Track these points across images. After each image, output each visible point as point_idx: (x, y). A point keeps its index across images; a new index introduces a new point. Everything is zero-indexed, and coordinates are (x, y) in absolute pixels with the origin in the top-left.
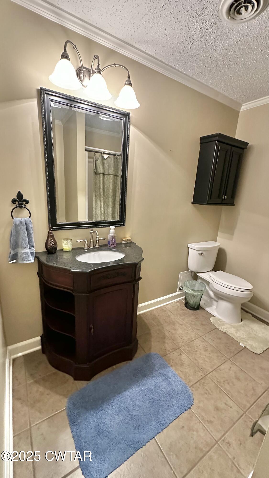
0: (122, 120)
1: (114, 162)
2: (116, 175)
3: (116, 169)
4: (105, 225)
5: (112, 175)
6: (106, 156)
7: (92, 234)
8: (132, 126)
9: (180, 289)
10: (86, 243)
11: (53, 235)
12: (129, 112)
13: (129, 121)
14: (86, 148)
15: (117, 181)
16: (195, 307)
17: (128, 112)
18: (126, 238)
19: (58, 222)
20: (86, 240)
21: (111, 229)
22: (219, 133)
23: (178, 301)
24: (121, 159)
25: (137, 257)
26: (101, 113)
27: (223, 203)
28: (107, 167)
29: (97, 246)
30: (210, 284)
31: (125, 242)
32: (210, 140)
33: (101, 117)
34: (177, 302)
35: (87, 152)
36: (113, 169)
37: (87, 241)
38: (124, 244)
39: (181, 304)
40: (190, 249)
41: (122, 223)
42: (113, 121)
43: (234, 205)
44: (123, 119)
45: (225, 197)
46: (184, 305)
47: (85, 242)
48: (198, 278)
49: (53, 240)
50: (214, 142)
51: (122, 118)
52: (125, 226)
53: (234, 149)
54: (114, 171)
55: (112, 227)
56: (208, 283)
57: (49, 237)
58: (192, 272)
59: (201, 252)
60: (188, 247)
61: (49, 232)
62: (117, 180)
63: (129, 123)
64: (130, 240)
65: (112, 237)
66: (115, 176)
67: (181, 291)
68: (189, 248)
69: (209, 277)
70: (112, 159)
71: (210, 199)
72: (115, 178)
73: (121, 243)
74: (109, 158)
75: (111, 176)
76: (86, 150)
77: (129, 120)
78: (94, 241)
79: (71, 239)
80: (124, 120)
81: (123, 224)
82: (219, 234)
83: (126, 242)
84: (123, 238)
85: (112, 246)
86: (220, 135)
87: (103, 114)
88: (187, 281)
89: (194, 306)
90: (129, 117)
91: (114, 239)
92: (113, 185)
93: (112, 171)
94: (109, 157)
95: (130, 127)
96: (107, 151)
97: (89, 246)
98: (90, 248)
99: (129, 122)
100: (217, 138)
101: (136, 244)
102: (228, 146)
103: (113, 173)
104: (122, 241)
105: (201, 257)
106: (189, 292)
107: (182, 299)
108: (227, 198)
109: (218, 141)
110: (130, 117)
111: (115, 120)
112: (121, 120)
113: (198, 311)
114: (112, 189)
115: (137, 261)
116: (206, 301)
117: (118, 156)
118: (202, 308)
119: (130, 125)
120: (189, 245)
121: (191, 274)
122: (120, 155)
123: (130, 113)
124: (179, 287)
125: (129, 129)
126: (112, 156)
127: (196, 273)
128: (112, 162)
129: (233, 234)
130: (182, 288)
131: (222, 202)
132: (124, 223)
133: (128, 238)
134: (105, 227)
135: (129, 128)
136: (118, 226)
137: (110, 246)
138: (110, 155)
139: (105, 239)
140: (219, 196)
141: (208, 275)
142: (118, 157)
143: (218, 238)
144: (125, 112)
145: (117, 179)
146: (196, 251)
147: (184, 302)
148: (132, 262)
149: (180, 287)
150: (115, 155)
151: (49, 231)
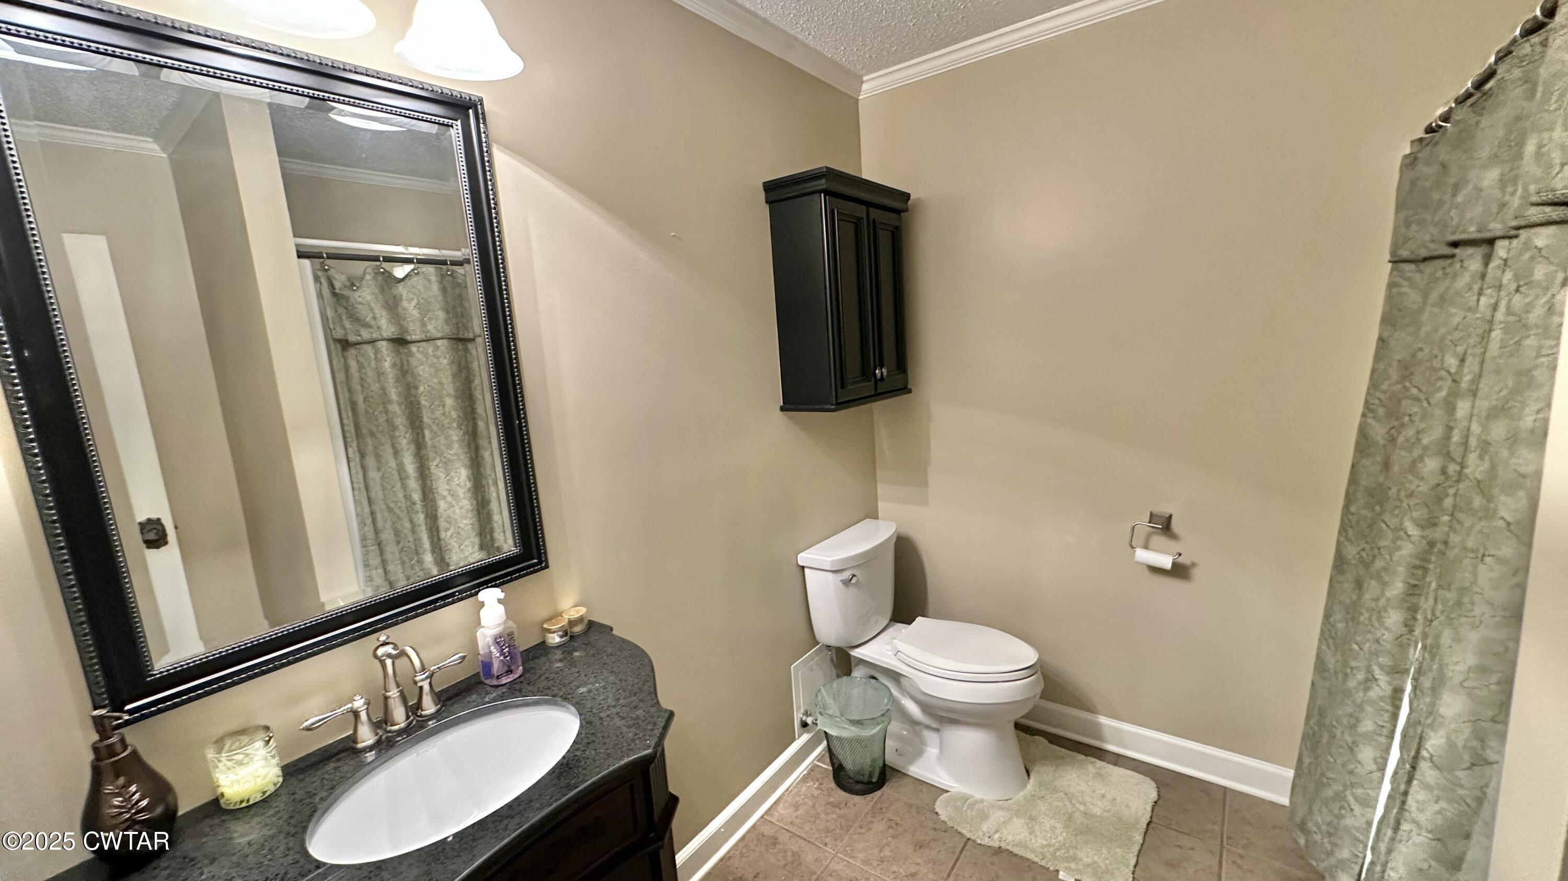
0: (448, 126)
1: (444, 290)
2: (461, 336)
3: (456, 316)
4: (452, 595)
5: (445, 342)
6: (400, 271)
7: (389, 662)
8: (498, 149)
9: (804, 725)
10: (363, 716)
11: (135, 753)
12: (474, 93)
13: (482, 130)
14: (297, 245)
15: (470, 359)
16: (874, 780)
17: (469, 95)
18: (559, 614)
19: (162, 663)
20: (359, 703)
21: (482, 605)
22: (827, 168)
23: (805, 772)
24: (472, 275)
25: (640, 712)
26: (332, 96)
27: (879, 391)
28: (415, 313)
29: (429, 707)
30: (903, 680)
31: (561, 637)
32: (800, 189)
33: (341, 113)
34: (805, 779)
35: (306, 262)
36: (441, 315)
37: (365, 704)
38: (559, 647)
39: (821, 784)
40: (806, 570)
41: (534, 559)
42: (409, 131)
43: (910, 391)
44: (451, 121)
45: (882, 373)
46: (833, 785)
47: (356, 714)
48: (853, 664)
49: (133, 788)
50: (816, 196)
51: (447, 120)
52: (547, 567)
53: (875, 214)
54: (447, 322)
55: (490, 596)
56: (895, 676)
57: (108, 774)
58: (830, 650)
59: (847, 575)
60: (801, 563)
61: (96, 749)
62: (468, 355)
63: (484, 140)
64: (580, 620)
65: (496, 639)
66: (460, 341)
67: (808, 732)
68: (803, 568)
69: (890, 653)
70: (433, 278)
71: (843, 387)
72: (457, 350)
73: (542, 648)
74: (415, 279)
75: (439, 343)
76: (301, 255)
77: (482, 125)
78: (405, 691)
79: (267, 723)
80: (460, 127)
81: (540, 563)
82: (882, 489)
83: (566, 634)
84: (549, 620)
85: (504, 680)
86: (829, 174)
87: (347, 99)
88: (823, 690)
89: (867, 773)
90: (481, 116)
91: (509, 646)
92: (454, 376)
93: (438, 324)
94: (418, 274)
95: (490, 155)
96: (400, 249)
97: (381, 723)
98: (390, 732)
99: (483, 135)
100: (822, 184)
101: (611, 629)
102: (857, 206)
103: (447, 330)
104: (545, 637)
105: (852, 590)
106: (845, 734)
107: (820, 758)
108: (888, 372)
109: (827, 192)
110: (483, 114)
111: (413, 125)
112: (442, 127)
113: (884, 789)
114: (452, 392)
115: (649, 747)
116: (900, 738)
117: (460, 263)
118: (896, 771)
119: (488, 146)
120: (803, 558)
121: (829, 656)
122: (468, 261)
123: (481, 100)
124: (799, 720)
125: (487, 165)
126: (430, 269)
127: (847, 650)
128: (435, 287)
129: (924, 484)
130: (809, 720)
131: (876, 390)
132: (539, 558)
133: (576, 613)
134: (453, 602)
135: (486, 159)
136: (516, 579)
137: (495, 682)
138: (420, 265)
139: (464, 658)
140: (866, 373)
141: (889, 647)
142: (460, 270)
143: (880, 504)
144: (455, 93)
145: (466, 350)
146: (830, 574)
147: (831, 768)
148: (626, 760)
149: (804, 718)
150: (444, 263)
151: (96, 737)
